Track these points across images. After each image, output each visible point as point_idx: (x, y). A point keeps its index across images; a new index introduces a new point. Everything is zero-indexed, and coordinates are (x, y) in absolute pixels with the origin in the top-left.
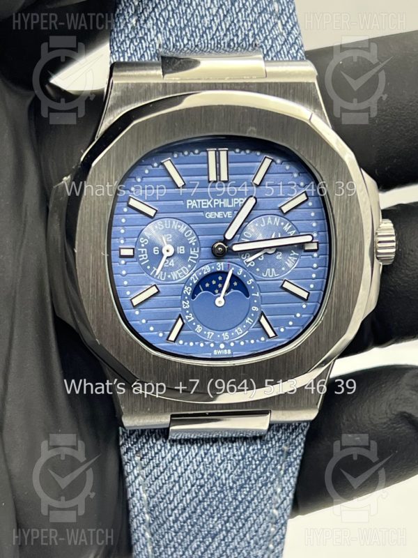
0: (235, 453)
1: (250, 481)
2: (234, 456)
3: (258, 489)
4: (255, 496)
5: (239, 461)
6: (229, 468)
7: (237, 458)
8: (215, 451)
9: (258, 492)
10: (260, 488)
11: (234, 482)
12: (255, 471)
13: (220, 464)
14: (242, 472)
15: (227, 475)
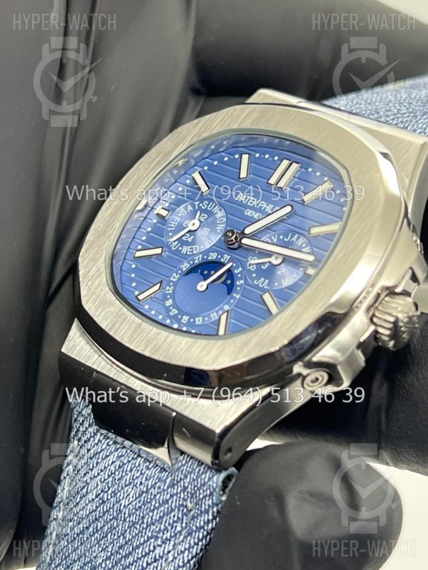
0: (143, 481)
1: (143, 523)
2: (141, 483)
3: (146, 538)
4: (141, 544)
5: (143, 492)
6: (131, 495)
7: (142, 487)
8: (129, 469)
9: (145, 542)
10: (149, 539)
11: (129, 515)
12: (151, 514)
13: (126, 486)
14: (140, 507)
15: (127, 503)
